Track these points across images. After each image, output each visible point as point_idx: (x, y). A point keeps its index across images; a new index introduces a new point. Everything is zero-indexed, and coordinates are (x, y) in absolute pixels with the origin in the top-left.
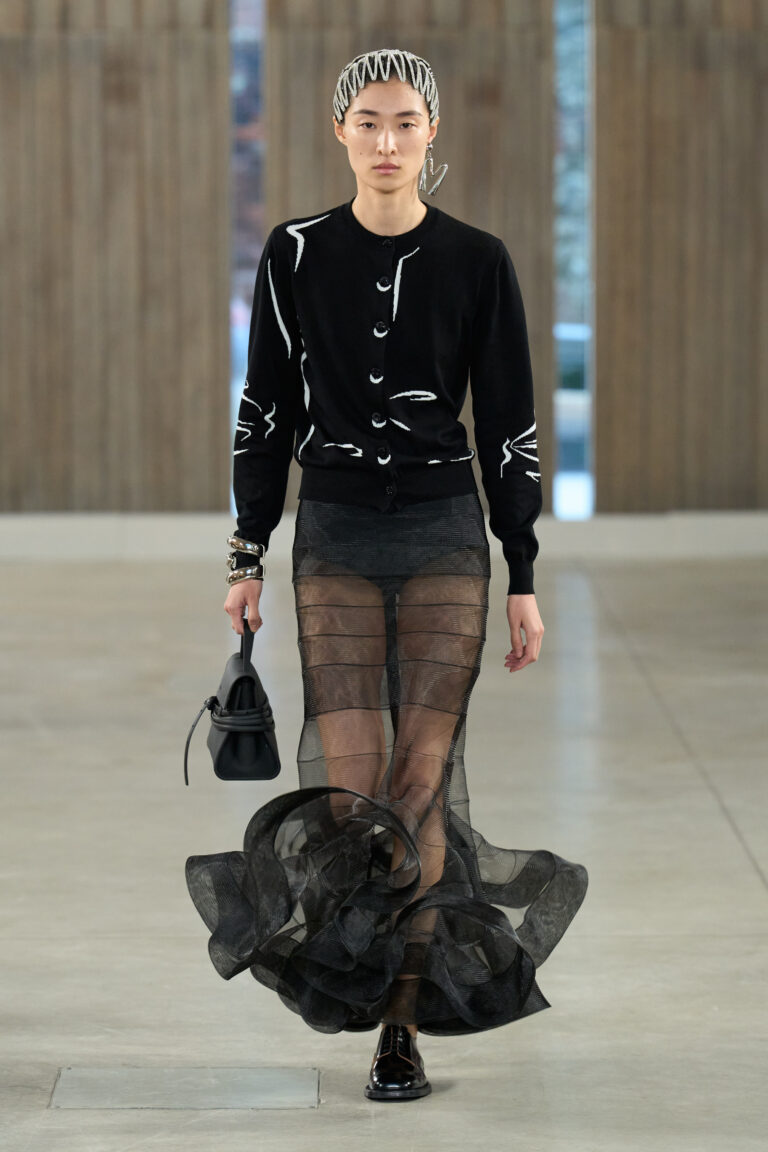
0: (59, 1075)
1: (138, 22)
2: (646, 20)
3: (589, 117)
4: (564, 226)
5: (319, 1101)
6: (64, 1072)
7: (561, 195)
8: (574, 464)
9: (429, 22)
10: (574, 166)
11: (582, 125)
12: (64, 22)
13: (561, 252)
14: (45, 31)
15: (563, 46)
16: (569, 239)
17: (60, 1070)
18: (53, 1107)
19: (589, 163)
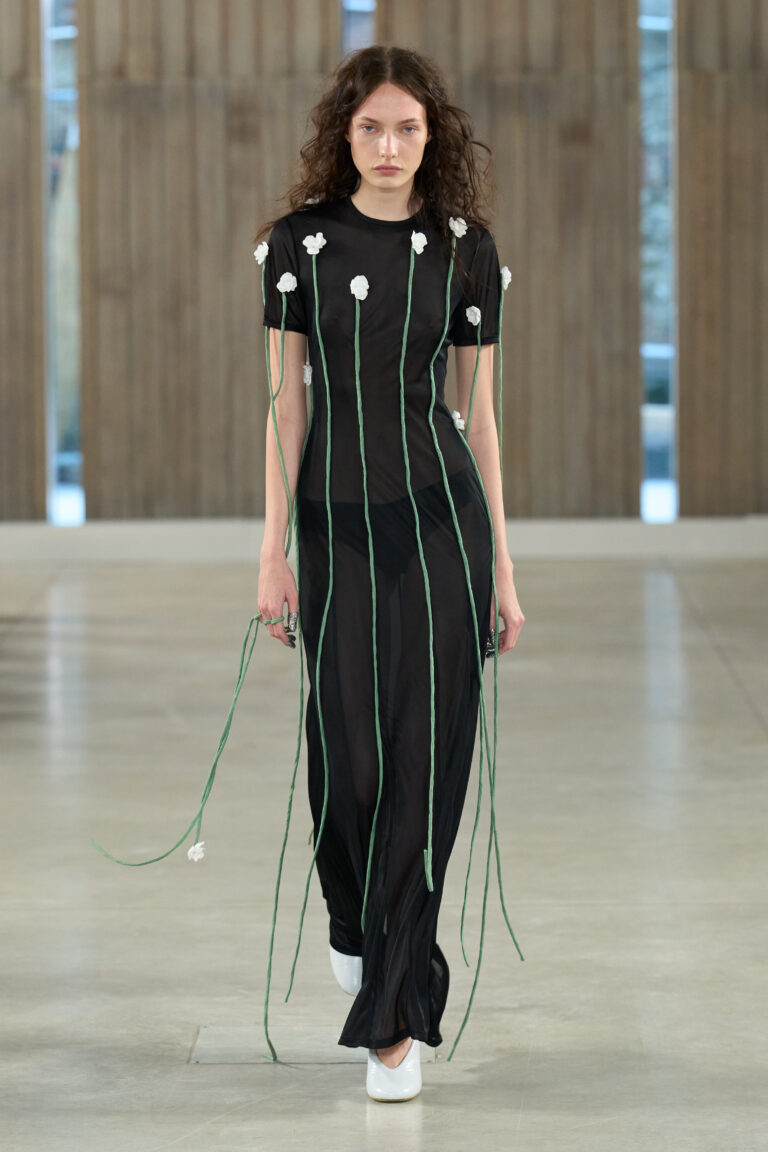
0: (198, 1032)
1: (259, 70)
2: (725, 65)
3: (672, 153)
4: (649, 254)
5: (436, 1057)
6: (202, 1030)
7: (646, 226)
8: (660, 472)
9: (525, 67)
10: (657, 199)
11: (665, 162)
12: (191, 69)
13: (647, 277)
14: (174, 78)
15: (647, 89)
16: (654, 265)
17: (199, 1027)
18: (193, 1062)
19: (671, 196)
